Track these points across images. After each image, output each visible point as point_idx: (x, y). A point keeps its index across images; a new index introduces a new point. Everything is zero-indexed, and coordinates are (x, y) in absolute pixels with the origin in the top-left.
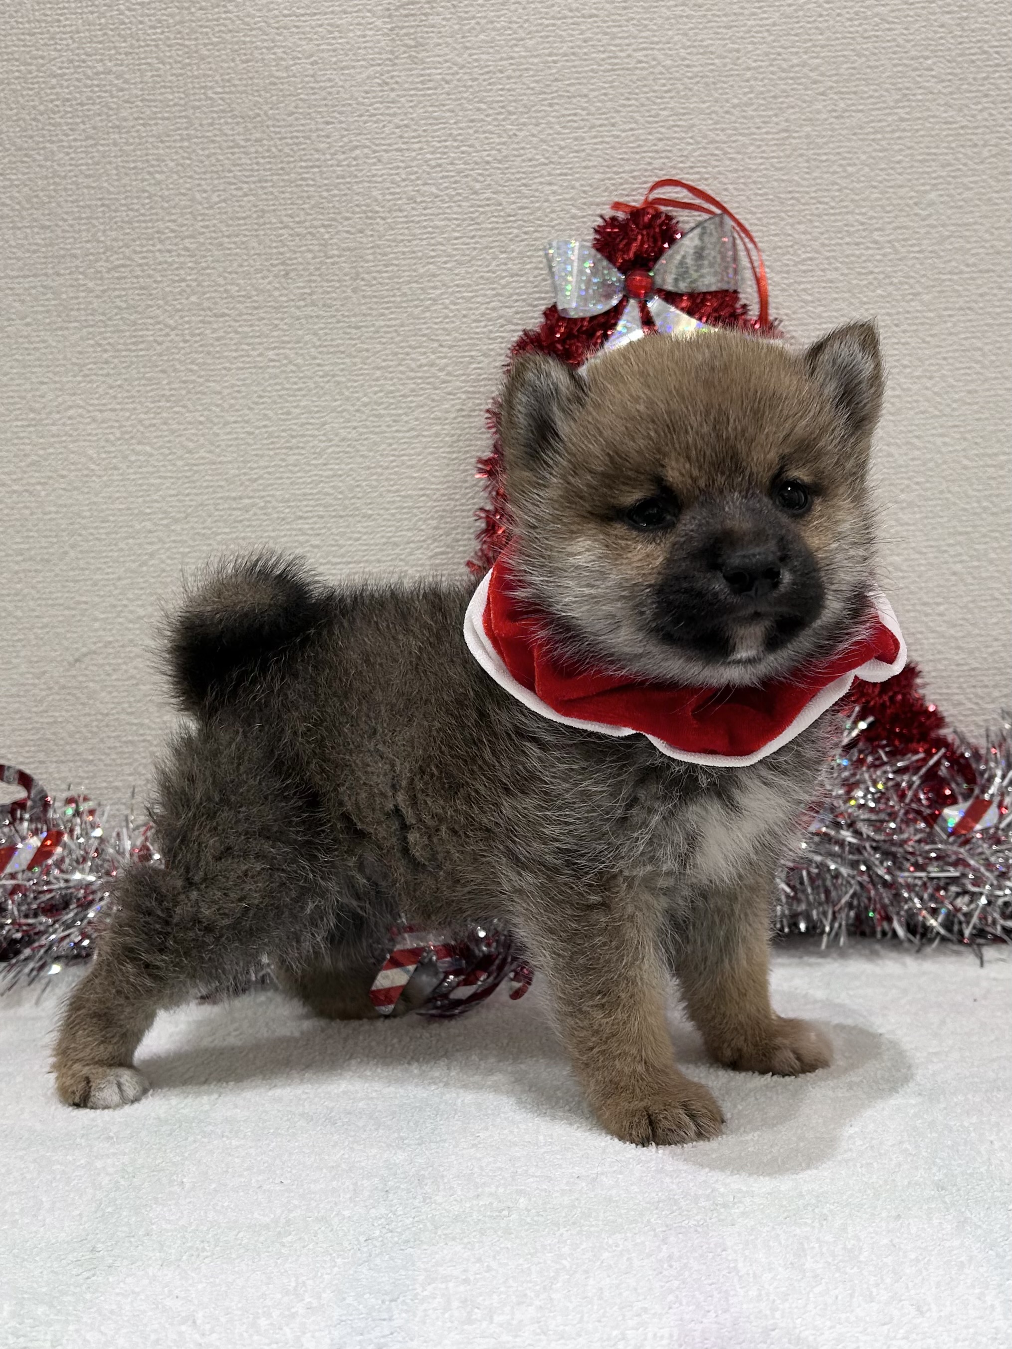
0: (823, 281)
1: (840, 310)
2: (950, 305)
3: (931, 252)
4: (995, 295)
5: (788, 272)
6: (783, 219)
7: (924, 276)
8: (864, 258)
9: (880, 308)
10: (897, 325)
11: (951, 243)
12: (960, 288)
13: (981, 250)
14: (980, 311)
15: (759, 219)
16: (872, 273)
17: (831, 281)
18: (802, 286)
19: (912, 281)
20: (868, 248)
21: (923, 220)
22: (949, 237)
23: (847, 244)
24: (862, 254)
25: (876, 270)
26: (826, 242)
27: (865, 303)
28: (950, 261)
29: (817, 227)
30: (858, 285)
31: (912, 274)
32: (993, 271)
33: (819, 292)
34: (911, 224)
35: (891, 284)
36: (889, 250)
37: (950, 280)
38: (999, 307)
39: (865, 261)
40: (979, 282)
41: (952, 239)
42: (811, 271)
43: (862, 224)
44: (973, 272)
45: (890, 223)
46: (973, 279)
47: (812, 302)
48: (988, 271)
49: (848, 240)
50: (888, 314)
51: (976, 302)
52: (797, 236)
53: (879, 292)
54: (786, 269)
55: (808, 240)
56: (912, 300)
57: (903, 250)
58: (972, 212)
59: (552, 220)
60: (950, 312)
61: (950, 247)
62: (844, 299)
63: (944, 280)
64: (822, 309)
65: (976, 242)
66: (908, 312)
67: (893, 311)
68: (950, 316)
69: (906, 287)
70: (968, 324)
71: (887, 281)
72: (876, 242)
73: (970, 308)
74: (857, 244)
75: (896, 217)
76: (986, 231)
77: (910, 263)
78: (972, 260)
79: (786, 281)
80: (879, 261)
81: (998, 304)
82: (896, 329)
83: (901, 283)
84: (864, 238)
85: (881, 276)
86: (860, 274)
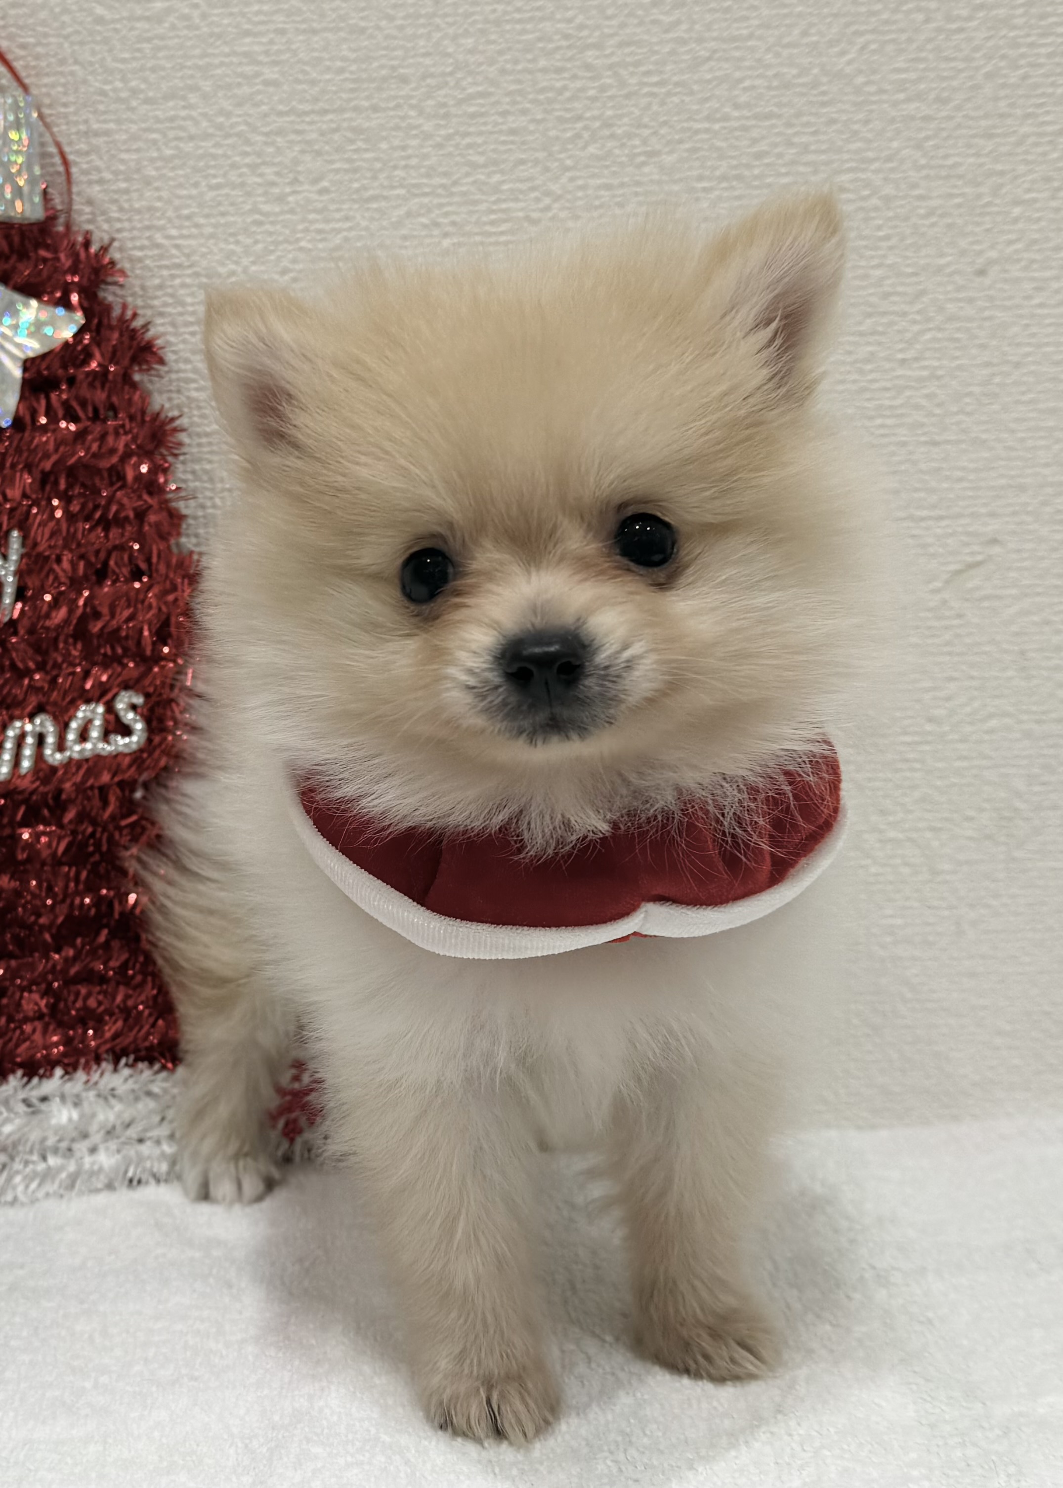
0: (501, 132)
1: (531, 179)
2: (707, 173)
3: (677, 84)
4: (780, 156)
5: (446, 116)
6: (438, 28)
7: (665, 123)
8: (568, 94)
9: (594, 176)
10: (620, 205)
11: (711, 70)
12: (723, 144)
13: (758, 82)
14: (756, 183)
15: (401, 28)
16: (579, 118)
17: (513, 132)
18: (468, 140)
19: (646, 132)
20: (575, 77)
21: (667, 31)
22: (709, 59)
23: (544, 70)
24: (565, 88)
25: (588, 115)
26: (509, 66)
27: (568, 169)
28: (707, 100)
29: (494, 42)
30: (557, 138)
31: (646, 120)
32: (779, 116)
33: (494, 150)
34: (646, 37)
35: (613, 136)
36: (609, 81)
37: (707, 131)
38: (787, 174)
39: (570, 100)
40: (755, 133)
41: (712, 63)
42: (482, 115)
43: (567, 37)
44: (747, 118)
45: (612, 35)
46: (745, 129)
47: (485, 166)
48: (769, 116)
49: (542, 63)
50: (608, 187)
51: (748, 166)
52: (461, 57)
53: (592, 149)
54: (442, 111)
55: (481, 64)
56: (644, 164)
57: (633, 81)
58: (746, 18)
59: (63, 25)
60: (705, 184)
61: (708, 76)
62: (536, 162)
63: (697, 132)
64: (497, 178)
65: (750, 68)
66: (638, 184)
67: (616, 182)
68: (705, 190)
69: (637, 142)
70: (736, 203)
71: (606, 132)
72: (588, 67)
73: (738, 178)
74: (559, 70)
75: (623, 25)
76: (768, 50)
77: (644, 101)
78: (743, 99)
79: (443, 132)
80: (594, 99)
81: (783, 170)
82: (618, 211)
83: (629, 136)
84: (570, 59)
85: (597, 124)
86: (561, 120)
